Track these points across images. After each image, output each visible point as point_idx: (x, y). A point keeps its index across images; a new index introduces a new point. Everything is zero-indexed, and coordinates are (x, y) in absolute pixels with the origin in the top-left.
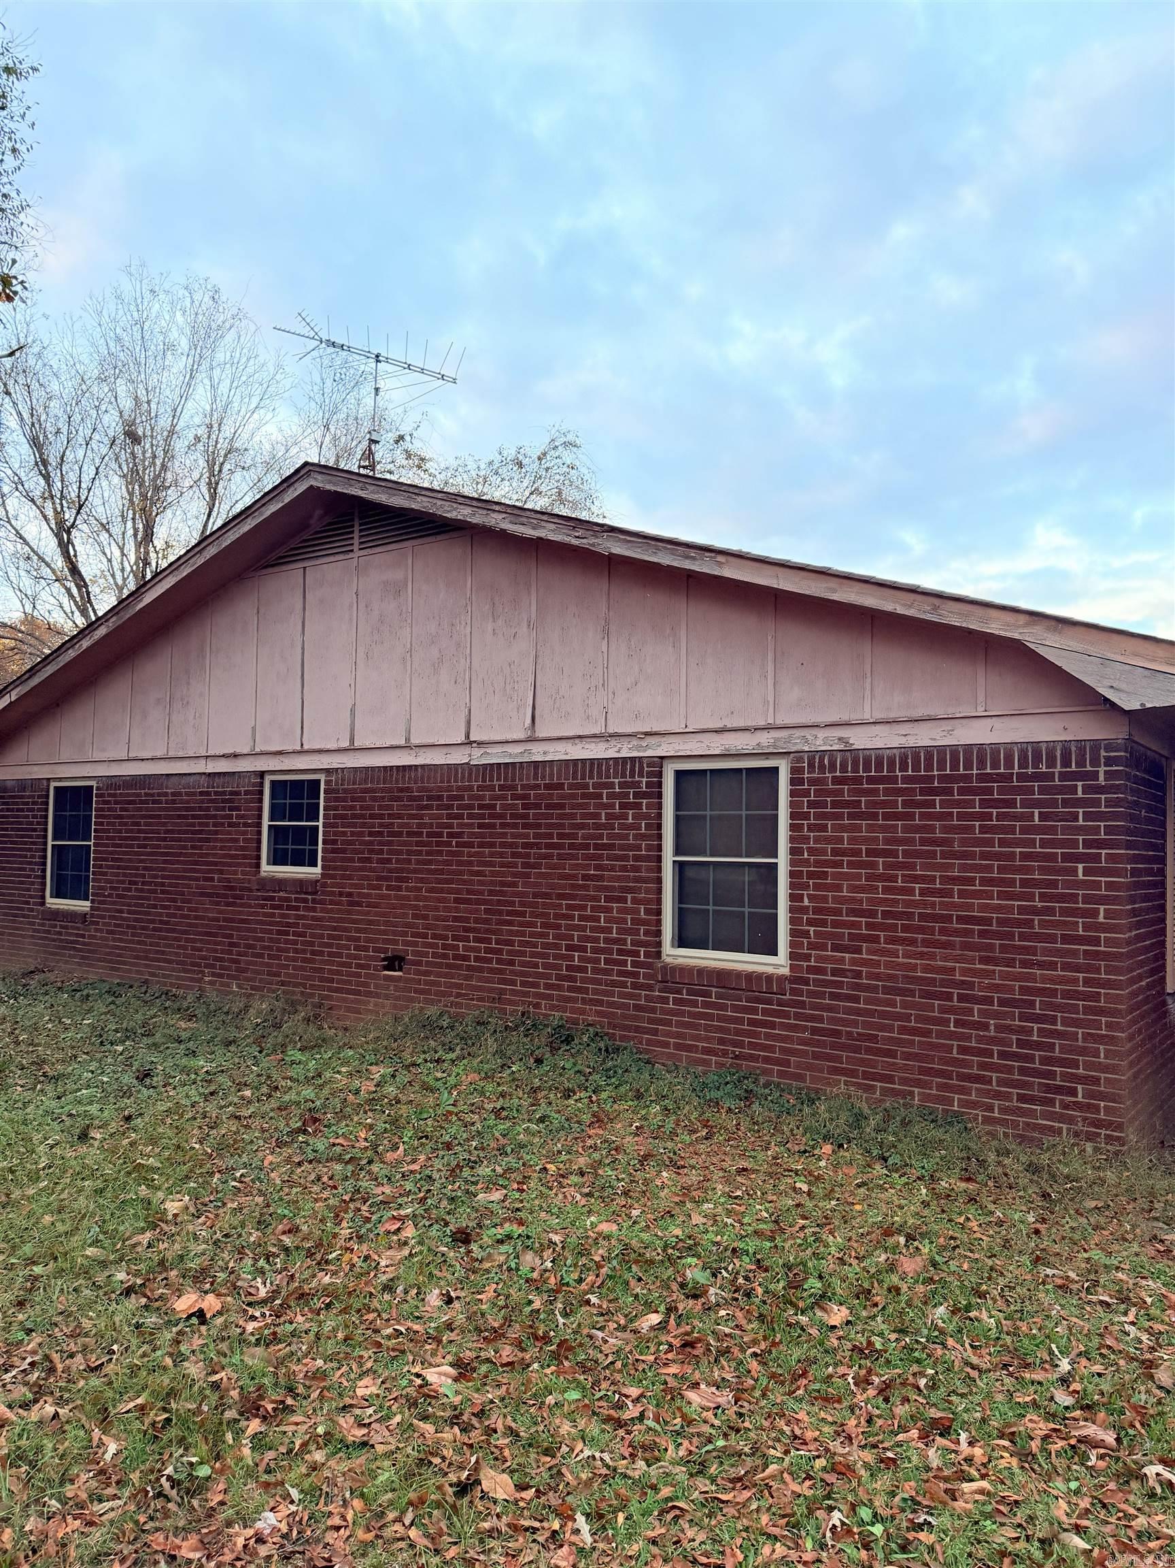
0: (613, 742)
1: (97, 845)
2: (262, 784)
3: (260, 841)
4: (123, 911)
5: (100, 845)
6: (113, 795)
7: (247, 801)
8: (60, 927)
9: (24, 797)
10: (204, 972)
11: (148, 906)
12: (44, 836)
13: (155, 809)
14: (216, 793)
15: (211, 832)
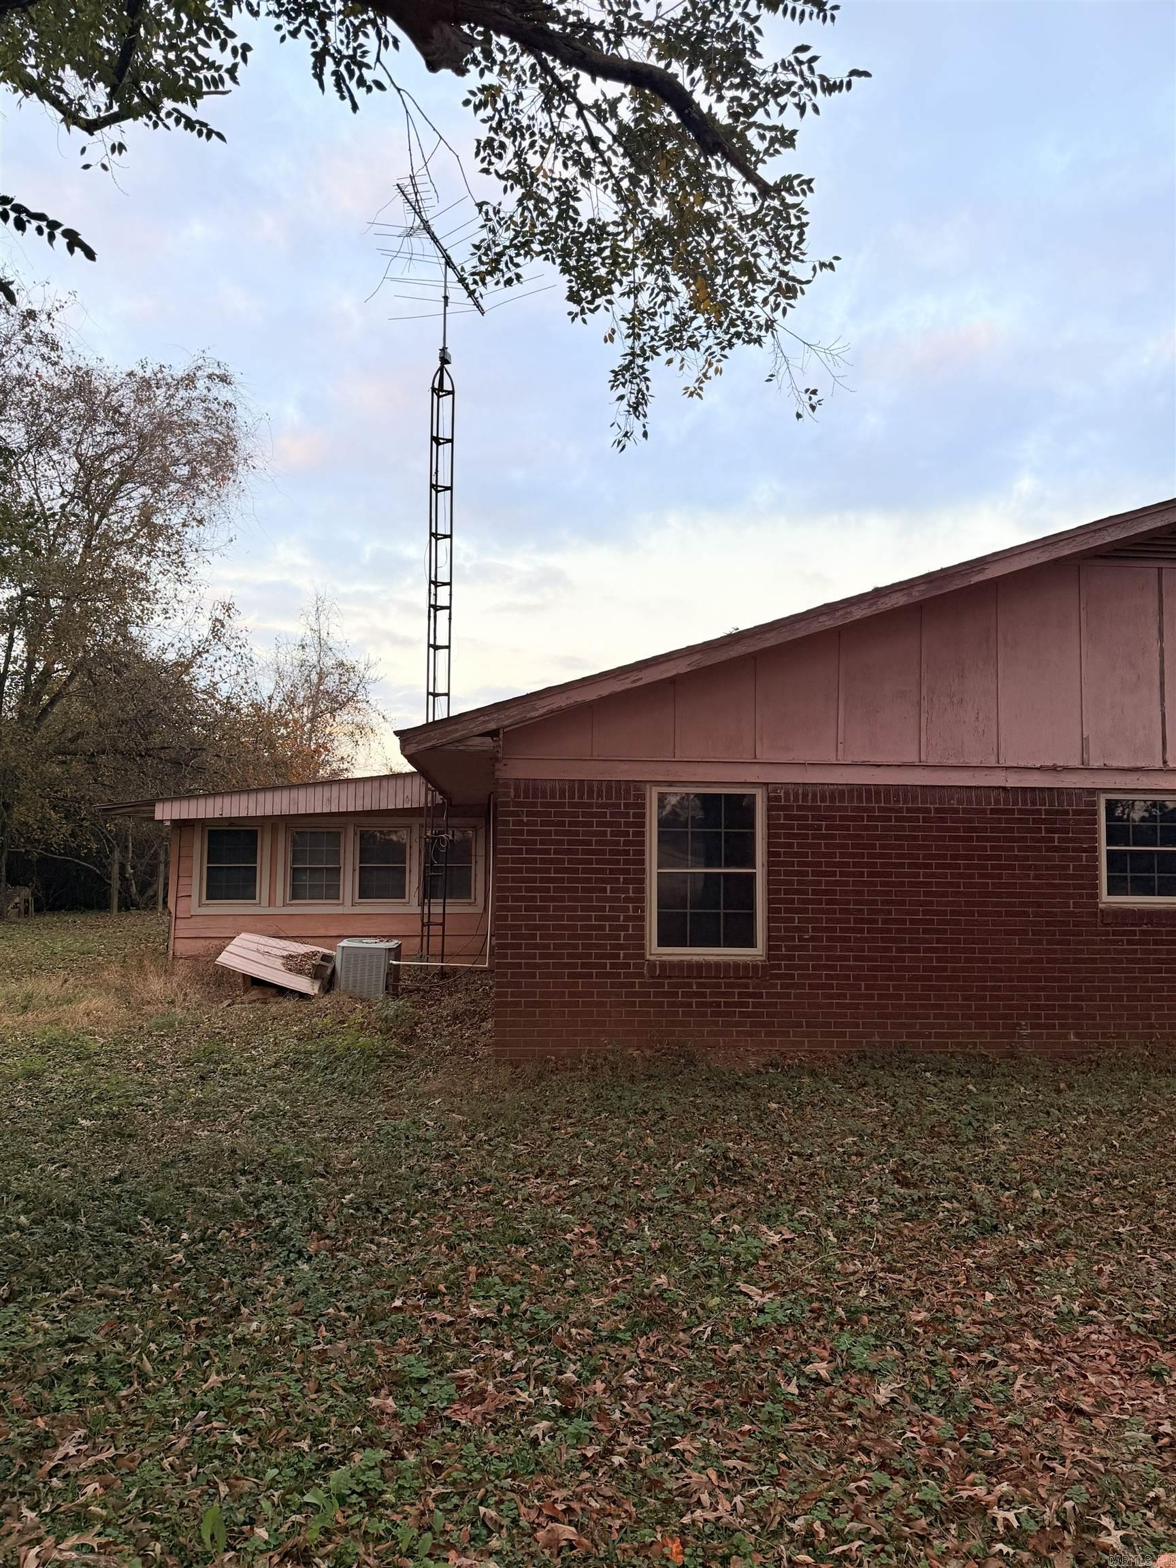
1: (778, 873)
2: (1094, 804)
3: (1096, 868)
4: (846, 959)
5: (787, 873)
6: (810, 809)
7: (1077, 822)
8: (700, 985)
9: (590, 806)
10: (1020, 1025)
11: (899, 950)
12: (642, 862)
13: (903, 828)
14: (1021, 811)
15: (1016, 858)
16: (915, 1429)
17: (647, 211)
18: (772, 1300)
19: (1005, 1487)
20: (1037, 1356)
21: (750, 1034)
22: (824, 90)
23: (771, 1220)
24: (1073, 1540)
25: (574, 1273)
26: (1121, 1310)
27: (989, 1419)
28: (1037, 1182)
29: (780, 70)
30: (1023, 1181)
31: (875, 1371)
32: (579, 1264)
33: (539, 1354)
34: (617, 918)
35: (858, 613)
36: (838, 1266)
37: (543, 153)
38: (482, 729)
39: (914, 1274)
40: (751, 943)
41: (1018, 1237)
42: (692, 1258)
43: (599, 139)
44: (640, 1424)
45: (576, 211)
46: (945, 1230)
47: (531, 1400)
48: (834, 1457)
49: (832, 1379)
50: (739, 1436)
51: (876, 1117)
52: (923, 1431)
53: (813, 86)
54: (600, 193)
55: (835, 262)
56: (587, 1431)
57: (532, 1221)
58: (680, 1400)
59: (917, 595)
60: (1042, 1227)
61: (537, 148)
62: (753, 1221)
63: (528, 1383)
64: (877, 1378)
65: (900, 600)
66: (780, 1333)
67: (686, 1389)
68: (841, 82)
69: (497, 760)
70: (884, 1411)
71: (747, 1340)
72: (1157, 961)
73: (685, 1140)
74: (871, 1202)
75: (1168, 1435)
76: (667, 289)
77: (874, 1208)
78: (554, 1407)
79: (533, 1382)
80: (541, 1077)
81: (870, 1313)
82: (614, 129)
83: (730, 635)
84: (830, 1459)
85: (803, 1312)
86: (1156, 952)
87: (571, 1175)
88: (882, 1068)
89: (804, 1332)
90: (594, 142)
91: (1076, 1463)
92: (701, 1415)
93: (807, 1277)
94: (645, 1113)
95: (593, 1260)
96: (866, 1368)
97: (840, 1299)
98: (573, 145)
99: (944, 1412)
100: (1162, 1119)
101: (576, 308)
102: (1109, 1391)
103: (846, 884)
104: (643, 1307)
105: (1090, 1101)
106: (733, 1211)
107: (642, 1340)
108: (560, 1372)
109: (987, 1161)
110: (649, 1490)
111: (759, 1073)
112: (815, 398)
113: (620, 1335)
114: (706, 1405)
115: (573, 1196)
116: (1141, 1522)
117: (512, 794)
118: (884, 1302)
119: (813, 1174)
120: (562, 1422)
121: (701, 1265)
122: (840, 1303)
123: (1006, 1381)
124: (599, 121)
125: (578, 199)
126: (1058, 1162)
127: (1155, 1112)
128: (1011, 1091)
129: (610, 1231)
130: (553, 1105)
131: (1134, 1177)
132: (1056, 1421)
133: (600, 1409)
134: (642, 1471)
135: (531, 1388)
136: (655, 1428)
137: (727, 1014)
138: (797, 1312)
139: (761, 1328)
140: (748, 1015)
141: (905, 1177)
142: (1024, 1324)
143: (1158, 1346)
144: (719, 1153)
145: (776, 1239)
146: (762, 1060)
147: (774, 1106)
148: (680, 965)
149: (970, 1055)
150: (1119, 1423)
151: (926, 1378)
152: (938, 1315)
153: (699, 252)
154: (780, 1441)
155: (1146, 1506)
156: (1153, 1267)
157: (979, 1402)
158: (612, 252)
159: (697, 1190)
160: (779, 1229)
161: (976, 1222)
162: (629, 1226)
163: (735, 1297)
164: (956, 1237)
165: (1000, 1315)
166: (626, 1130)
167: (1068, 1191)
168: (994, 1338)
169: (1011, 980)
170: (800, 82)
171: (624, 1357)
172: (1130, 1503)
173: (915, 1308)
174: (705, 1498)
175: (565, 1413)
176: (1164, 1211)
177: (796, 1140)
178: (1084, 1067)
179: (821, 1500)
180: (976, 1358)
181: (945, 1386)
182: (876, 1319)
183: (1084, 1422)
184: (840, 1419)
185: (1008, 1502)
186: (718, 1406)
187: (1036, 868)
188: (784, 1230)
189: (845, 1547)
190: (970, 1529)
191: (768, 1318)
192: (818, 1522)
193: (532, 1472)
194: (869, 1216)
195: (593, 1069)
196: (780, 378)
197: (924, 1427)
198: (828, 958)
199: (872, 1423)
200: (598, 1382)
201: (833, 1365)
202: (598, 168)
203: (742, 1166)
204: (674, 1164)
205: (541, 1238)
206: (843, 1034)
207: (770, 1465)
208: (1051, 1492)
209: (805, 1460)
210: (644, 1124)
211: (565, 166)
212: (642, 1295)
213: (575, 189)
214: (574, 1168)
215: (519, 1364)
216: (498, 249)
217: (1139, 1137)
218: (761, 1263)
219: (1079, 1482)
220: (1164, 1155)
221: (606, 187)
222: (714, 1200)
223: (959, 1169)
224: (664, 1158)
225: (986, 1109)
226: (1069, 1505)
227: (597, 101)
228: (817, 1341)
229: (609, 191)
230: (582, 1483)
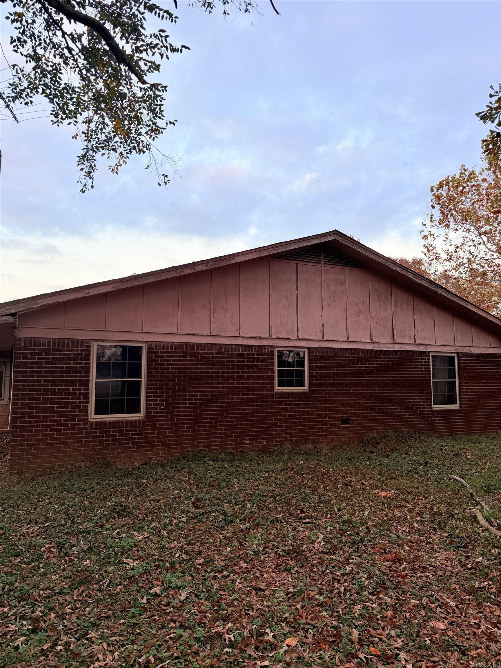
0: (419, 346)
1: (151, 380)
2: (273, 351)
3: (274, 376)
4: (179, 416)
5: (155, 380)
6: (166, 352)
7: (267, 358)
8: (113, 431)
9: (63, 350)
10: (245, 439)
11: (200, 411)
12: (88, 376)
13: (203, 361)
14: (247, 354)
15: (245, 373)
16: (195, 608)
17: (94, 86)
18: (138, 564)
19: (230, 625)
20: (245, 570)
21: (136, 451)
22: (171, 50)
23: (139, 530)
24: (255, 641)
25: (44, 566)
26: (277, 547)
27: (225, 599)
28: (249, 501)
29: (153, 37)
30: (244, 501)
31: (180, 587)
32: (47, 561)
33: (23, 606)
34: (75, 403)
35: (187, 272)
36: (167, 545)
37: (45, 49)
38: (7, 312)
39: (199, 544)
40: (138, 411)
41: (241, 524)
42: (102, 551)
43: (72, 49)
44: (72, 629)
45: (60, 78)
46: (213, 524)
47: (17, 628)
48: (160, 627)
49: (162, 593)
50: (118, 626)
51: (188, 481)
52: (198, 609)
53: (166, 47)
54: (72, 73)
55: (175, 122)
56: (44, 637)
57: (24, 545)
58: (92, 615)
59: (210, 266)
60: (250, 518)
61: (42, 46)
62: (131, 531)
63: (16, 621)
64: (181, 589)
65: (203, 268)
66: (140, 577)
67: (95, 610)
68: (178, 49)
69: (15, 328)
70: (183, 603)
71: (125, 583)
72: (294, 412)
73: (103, 500)
74: (183, 517)
75: (291, 592)
76: (103, 123)
77: (184, 519)
78: (28, 630)
79: (18, 620)
80: (33, 479)
81: (180, 563)
82: (80, 47)
83: (132, 276)
84: (159, 627)
85: (151, 567)
86: (294, 408)
87: (46, 521)
88: (192, 461)
89: (151, 576)
90: (70, 50)
91: (258, 610)
92: (101, 620)
93: (154, 552)
94: (85, 490)
95: (54, 559)
96: (177, 587)
97: (167, 559)
98: (60, 49)
99: (207, 599)
100: (295, 472)
101: (55, 120)
102: (271, 579)
103: (180, 384)
104: (77, 576)
105: (270, 467)
106: (123, 528)
107: (75, 591)
108: (33, 612)
109: (230, 494)
110: (74, 659)
111: (139, 468)
112: (166, 179)
113: (65, 591)
114: (103, 615)
115: (46, 531)
116: (280, 628)
117: (23, 344)
118: (185, 557)
119: (159, 508)
120: (32, 636)
121: (106, 553)
122: (167, 561)
123: (233, 582)
124: (73, 42)
125: (61, 73)
126: (257, 492)
127: (292, 469)
128: (241, 465)
129: (64, 544)
130: (39, 491)
131: (284, 495)
132: (251, 595)
133: (52, 626)
134: (71, 650)
135: (17, 623)
136: (78, 630)
137: (126, 444)
138: (148, 568)
139: (132, 577)
140: (136, 443)
141: (198, 505)
142: (241, 558)
143: (289, 558)
144: (118, 504)
145: (141, 537)
146: (141, 462)
147: (144, 481)
148: (105, 423)
149: (226, 452)
150: (274, 591)
151: (201, 586)
152: (208, 560)
153: (117, 108)
154: (137, 624)
155: (282, 622)
156: (289, 529)
157: (222, 592)
158: (77, 100)
159: (107, 521)
160: (143, 533)
161: (225, 520)
162: (73, 540)
163: (121, 565)
164: (217, 527)
165: (232, 556)
166: (74, 499)
167: (260, 503)
168: (229, 566)
169: (242, 421)
170: (161, 44)
171: (66, 600)
172: (276, 621)
173: (199, 558)
174: (101, 657)
175: (34, 631)
176: (294, 507)
177: (153, 495)
178: (269, 455)
179: (154, 646)
180: (222, 575)
181: (209, 588)
182: (182, 565)
183: (261, 593)
184: (164, 610)
185: (231, 631)
186: (110, 614)
187: (253, 376)
188: (145, 533)
189: (162, 664)
190: (215, 645)
191: (135, 572)
192: (151, 656)
193: (14, 663)
194: (182, 523)
195: (60, 473)
196: (152, 167)
197: (199, 607)
198: (172, 416)
199: (177, 608)
200: (52, 614)
201: (162, 587)
202: (71, 62)
203: (128, 508)
204: (97, 511)
205: (28, 552)
206: (176, 448)
207: (132, 635)
208: (247, 623)
209: (148, 630)
210: (84, 495)
211: (55, 57)
212: (77, 571)
213: (60, 69)
214: (48, 518)
215: (11, 613)
216: (22, 88)
217: (286, 480)
218: (134, 549)
219: (258, 617)
220: (295, 486)
221: (75, 71)
222: (115, 524)
223: (219, 499)
224: (92, 509)
225: (231, 474)
226: (254, 627)
227: (72, 33)
228: (156, 579)
229: (76, 73)
230: (40, 662)
